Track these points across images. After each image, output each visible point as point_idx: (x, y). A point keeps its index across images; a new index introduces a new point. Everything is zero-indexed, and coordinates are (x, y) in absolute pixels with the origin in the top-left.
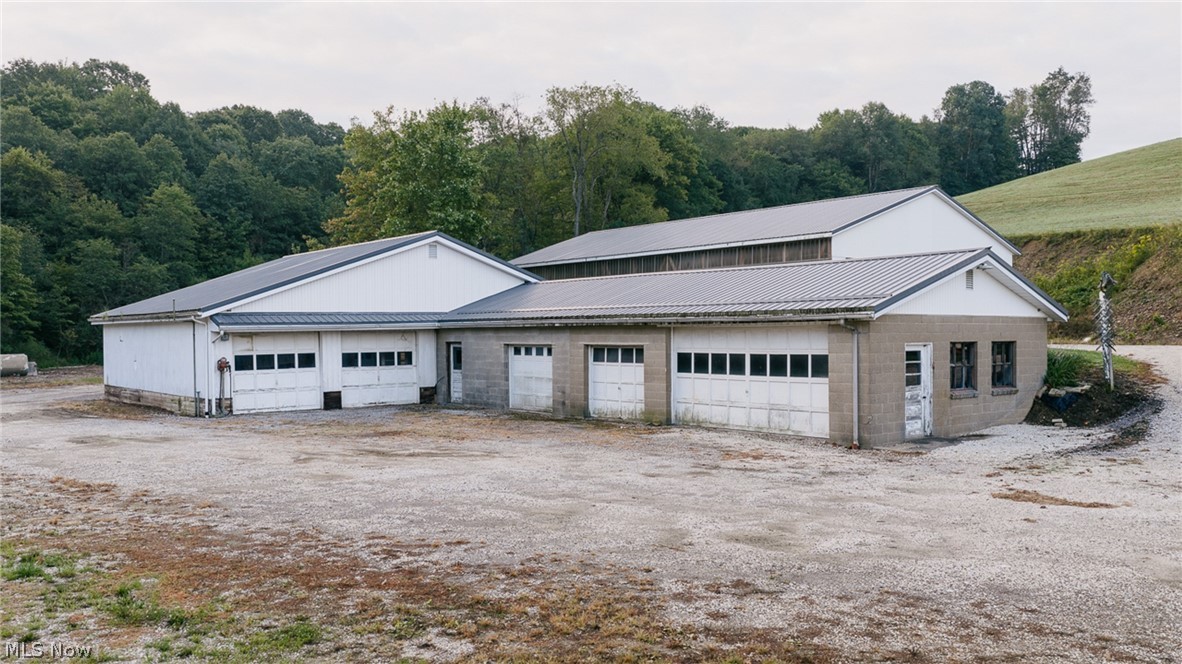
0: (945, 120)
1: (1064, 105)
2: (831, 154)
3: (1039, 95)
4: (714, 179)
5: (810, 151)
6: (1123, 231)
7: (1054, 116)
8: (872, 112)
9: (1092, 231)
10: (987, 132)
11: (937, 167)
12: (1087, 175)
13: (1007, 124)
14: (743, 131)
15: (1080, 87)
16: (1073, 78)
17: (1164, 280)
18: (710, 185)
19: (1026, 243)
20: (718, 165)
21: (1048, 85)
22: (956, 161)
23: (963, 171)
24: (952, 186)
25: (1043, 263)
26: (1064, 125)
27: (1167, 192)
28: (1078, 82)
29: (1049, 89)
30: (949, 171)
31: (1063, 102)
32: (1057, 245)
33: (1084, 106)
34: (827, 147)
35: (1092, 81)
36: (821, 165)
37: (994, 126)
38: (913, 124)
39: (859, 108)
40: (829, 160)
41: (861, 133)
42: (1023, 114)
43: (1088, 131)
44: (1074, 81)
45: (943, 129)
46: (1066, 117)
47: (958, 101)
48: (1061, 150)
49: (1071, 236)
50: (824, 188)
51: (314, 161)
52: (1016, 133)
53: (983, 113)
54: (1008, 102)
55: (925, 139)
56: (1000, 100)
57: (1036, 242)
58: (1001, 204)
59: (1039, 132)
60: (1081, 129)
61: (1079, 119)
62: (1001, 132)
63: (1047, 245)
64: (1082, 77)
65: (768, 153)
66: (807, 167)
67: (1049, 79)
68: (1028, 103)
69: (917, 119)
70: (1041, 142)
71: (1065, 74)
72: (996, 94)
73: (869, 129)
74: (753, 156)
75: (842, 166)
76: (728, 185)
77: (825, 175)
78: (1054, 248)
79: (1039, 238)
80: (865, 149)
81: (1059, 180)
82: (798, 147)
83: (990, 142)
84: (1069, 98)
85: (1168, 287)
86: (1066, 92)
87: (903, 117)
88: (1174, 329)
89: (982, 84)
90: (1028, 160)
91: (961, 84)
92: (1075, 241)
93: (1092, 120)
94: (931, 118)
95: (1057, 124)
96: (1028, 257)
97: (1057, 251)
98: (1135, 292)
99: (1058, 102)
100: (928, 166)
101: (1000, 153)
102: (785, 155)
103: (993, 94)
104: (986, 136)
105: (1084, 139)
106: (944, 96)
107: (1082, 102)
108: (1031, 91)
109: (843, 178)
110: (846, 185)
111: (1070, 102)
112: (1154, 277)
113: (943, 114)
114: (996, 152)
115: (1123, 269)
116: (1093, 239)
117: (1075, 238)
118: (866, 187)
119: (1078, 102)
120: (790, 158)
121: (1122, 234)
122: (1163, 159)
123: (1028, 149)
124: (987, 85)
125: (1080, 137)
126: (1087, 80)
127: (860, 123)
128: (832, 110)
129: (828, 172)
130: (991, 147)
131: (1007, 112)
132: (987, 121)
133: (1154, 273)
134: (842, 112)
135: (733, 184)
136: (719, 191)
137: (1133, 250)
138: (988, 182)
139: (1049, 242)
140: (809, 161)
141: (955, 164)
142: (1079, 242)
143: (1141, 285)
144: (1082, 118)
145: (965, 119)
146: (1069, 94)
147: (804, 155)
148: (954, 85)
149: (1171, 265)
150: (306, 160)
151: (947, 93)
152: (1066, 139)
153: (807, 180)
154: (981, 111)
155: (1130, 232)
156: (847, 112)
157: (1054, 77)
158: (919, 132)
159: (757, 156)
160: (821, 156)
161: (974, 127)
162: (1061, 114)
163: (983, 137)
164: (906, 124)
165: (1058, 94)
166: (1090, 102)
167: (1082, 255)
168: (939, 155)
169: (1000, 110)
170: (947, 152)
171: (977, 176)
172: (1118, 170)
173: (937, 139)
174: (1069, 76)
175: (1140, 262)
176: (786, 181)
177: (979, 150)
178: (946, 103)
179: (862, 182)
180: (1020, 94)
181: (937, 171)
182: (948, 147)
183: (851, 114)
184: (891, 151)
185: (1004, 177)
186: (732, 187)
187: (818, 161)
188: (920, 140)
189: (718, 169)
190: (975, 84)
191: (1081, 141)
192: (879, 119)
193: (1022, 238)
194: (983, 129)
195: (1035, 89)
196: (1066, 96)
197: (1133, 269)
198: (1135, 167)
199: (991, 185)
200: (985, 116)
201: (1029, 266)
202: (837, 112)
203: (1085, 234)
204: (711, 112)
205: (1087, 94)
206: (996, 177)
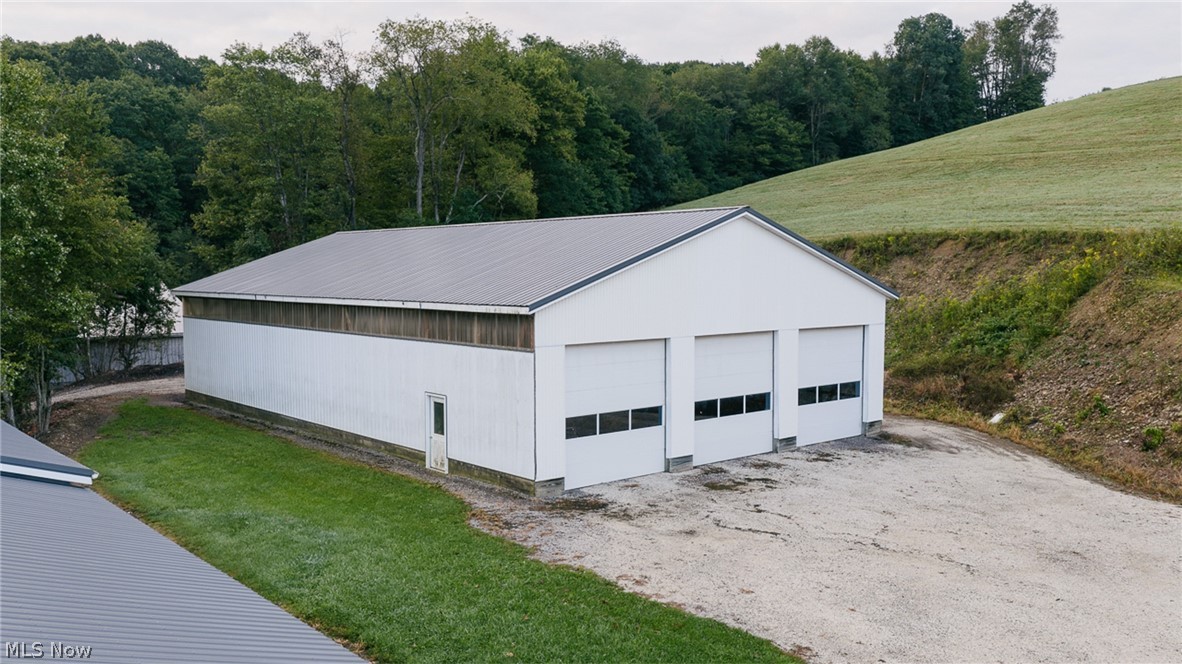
0: (898, 57)
1: (1028, 40)
2: (770, 95)
3: (1002, 29)
4: (619, 128)
5: (744, 92)
6: (1064, 234)
7: (1017, 52)
8: (815, 47)
9: (1024, 232)
10: (942, 71)
11: (886, 110)
12: (1044, 126)
13: (966, 62)
14: (671, 69)
15: (1046, 21)
16: (1039, 10)
17: (1115, 331)
18: (614, 135)
19: (940, 243)
20: (625, 112)
21: (1011, 18)
22: (908, 103)
23: (915, 114)
24: (903, 132)
25: (958, 274)
26: (1028, 63)
27: (1132, 155)
28: (1044, 15)
29: (1012, 23)
30: (901, 114)
31: (1027, 37)
32: (979, 249)
33: (1050, 41)
34: (763, 87)
35: (1059, 15)
36: (757, 108)
37: (951, 64)
38: (862, 61)
39: (801, 43)
40: (767, 102)
41: (802, 72)
42: (984, 51)
43: (1054, 70)
44: (1040, 14)
45: (896, 66)
46: (1030, 54)
47: (911, 36)
48: (1024, 93)
49: (997, 237)
50: (760, 134)
51: (137, 107)
52: (977, 71)
53: (939, 49)
54: (969, 37)
55: (873, 79)
56: (958, 36)
57: (951, 242)
58: (940, 163)
59: (1000, 70)
60: (1046, 68)
61: (1044, 56)
62: (958, 71)
63: (966, 248)
64: (1048, 10)
65: (695, 94)
66: (740, 111)
67: (1012, 11)
68: (990, 37)
69: (866, 56)
70: (1003, 81)
71: (1030, 7)
72: (954, 28)
73: (812, 68)
74: (677, 97)
75: (781, 108)
76: (636, 136)
77: (761, 119)
78: (974, 253)
79: (956, 238)
80: (806, 91)
81: (1012, 132)
82: (732, 88)
83: (945, 82)
84: (1034, 32)
85: (1117, 345)
86: (1031, 26)
87: (850, 53)
88: (1123, 428)
89: (938, 16)
90: (988, 101)
91: (916, 16)
92: (1002, 244)
93: (1058, 57)
94: (882, 54)
95: (1020, 62)
96: (940, 263)
97: (977, 258)
98: (1071, 342)
99: (1021, 38)
100: (875, 109)
101: (957, 94)
102: (718, 96)
103: (951, 27)
104: (942, 75)
105: (1049, 78)
106: (897, 30)
107: (1047, 37)
108: (993, 25)
109: (781, 122)
110: (784, 130)
111: (1034, 38)
112: (1099, 321)
113: (895, 49)
114: (952, 93)
115: (1058, 301)
116: (1025, 244)
117: (1003, 240)
118: (807, 134)
119: (1043, 37)
120: (722, 100)
121: (1064, 239)
122: (1130, 108)
123: (989, 90)
124: (945, 17)
125: (1044, 76)
126: (1054, 13)
127: (802, 59)
128: (773, 44)
129: (764, 115)
130: (946, 86)
131: (966, 49)
132: (942, 58)
133: (1100, 315)
134: (783, 47)
135: (644, 134)
136: (624, 142)
137: (1075, 268)
138: (941, 128)
139: (969, 245)
140: (743, 103)
141: (907, 106)
142: (1006, 246)
143: (1080, 333)
144: (1047, 56)
145: (918, 57)
146: (1035, 28)
147: (738, 97)
148: (908, 17)
149: (1125, 305)
150: (127, 104)
151: (901, 26)
152: (1030, 78)
153: (741, 125)
154: (937, 46)
155: (1073, 237)
156: (789, 47)
157: (1019, 9)
158: (869, 71)
159: (682, 97)
160: (755, 97)
161: (929, 65)
162: (1025, 51)
163: (937, 77)
164: (854, 61)
165: (1022, 28)
166: (1057, 37)
167: (1008, 267)
168: (888, 96)
169: (958, 47)
170: (898, 93)
171: (930, 120)
172: (1078, 121)
173: (888, 78)
174: (1034, 8)
175: (1082, 291)
176: (715, 127)
177: (934, 90)
178: (898, 39)
179: (802, 127)
180: (981, 27)
181: (886, 114)
182: (900, 87)
183: (793, 49)
184: (834, 92)
185: (960, 121)
186: (642, 137)
187: (753, 103)
188: (868, 79)
189: (625, 117)
190: (931, 17)
191: (1046, 80)
192: (822, 57)
193: (935, 236)
194: (939, 68)
195: (998, 22)
196: (1030, 31)
197: (1072, 302)
198: (1098, 118)
199: (946, 130)
200: (940, 53)
201: (940, 277)
202: (777, 47)
203: (1015, 236)
204: (622, 48)
205: (1053, 28)
206: (951, 121)
